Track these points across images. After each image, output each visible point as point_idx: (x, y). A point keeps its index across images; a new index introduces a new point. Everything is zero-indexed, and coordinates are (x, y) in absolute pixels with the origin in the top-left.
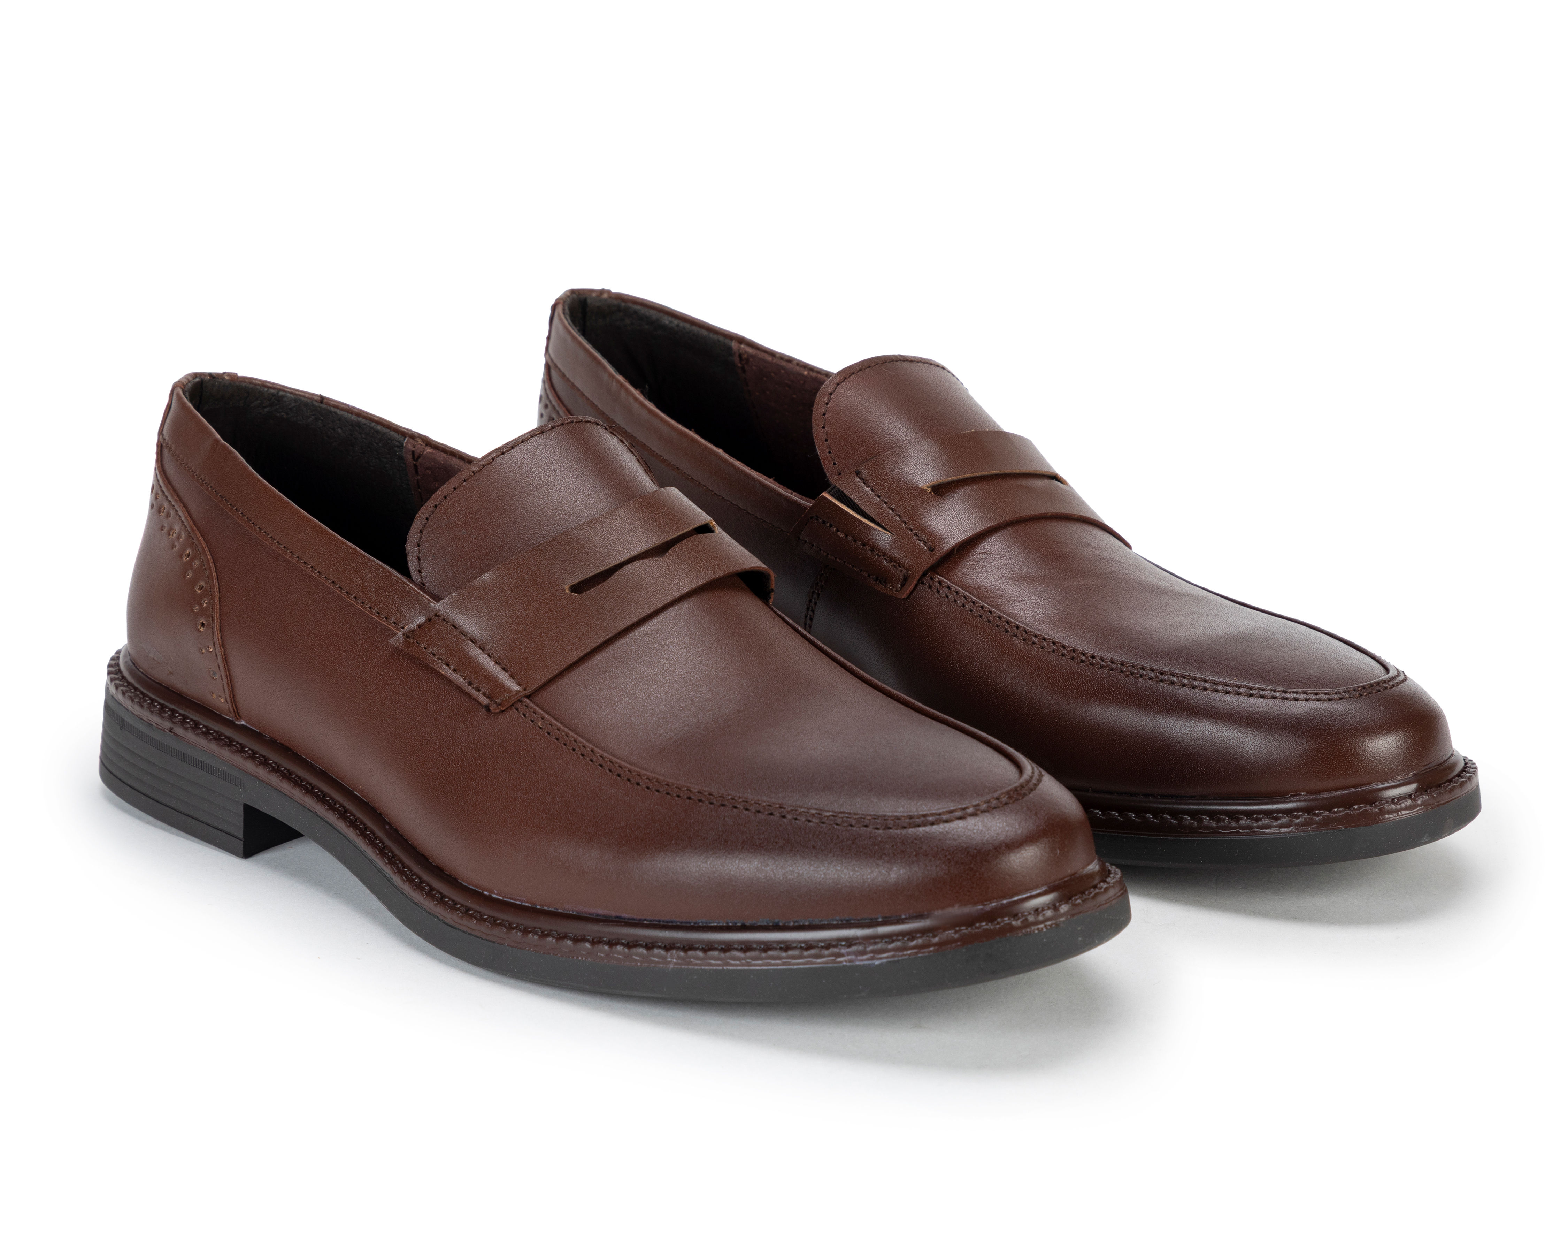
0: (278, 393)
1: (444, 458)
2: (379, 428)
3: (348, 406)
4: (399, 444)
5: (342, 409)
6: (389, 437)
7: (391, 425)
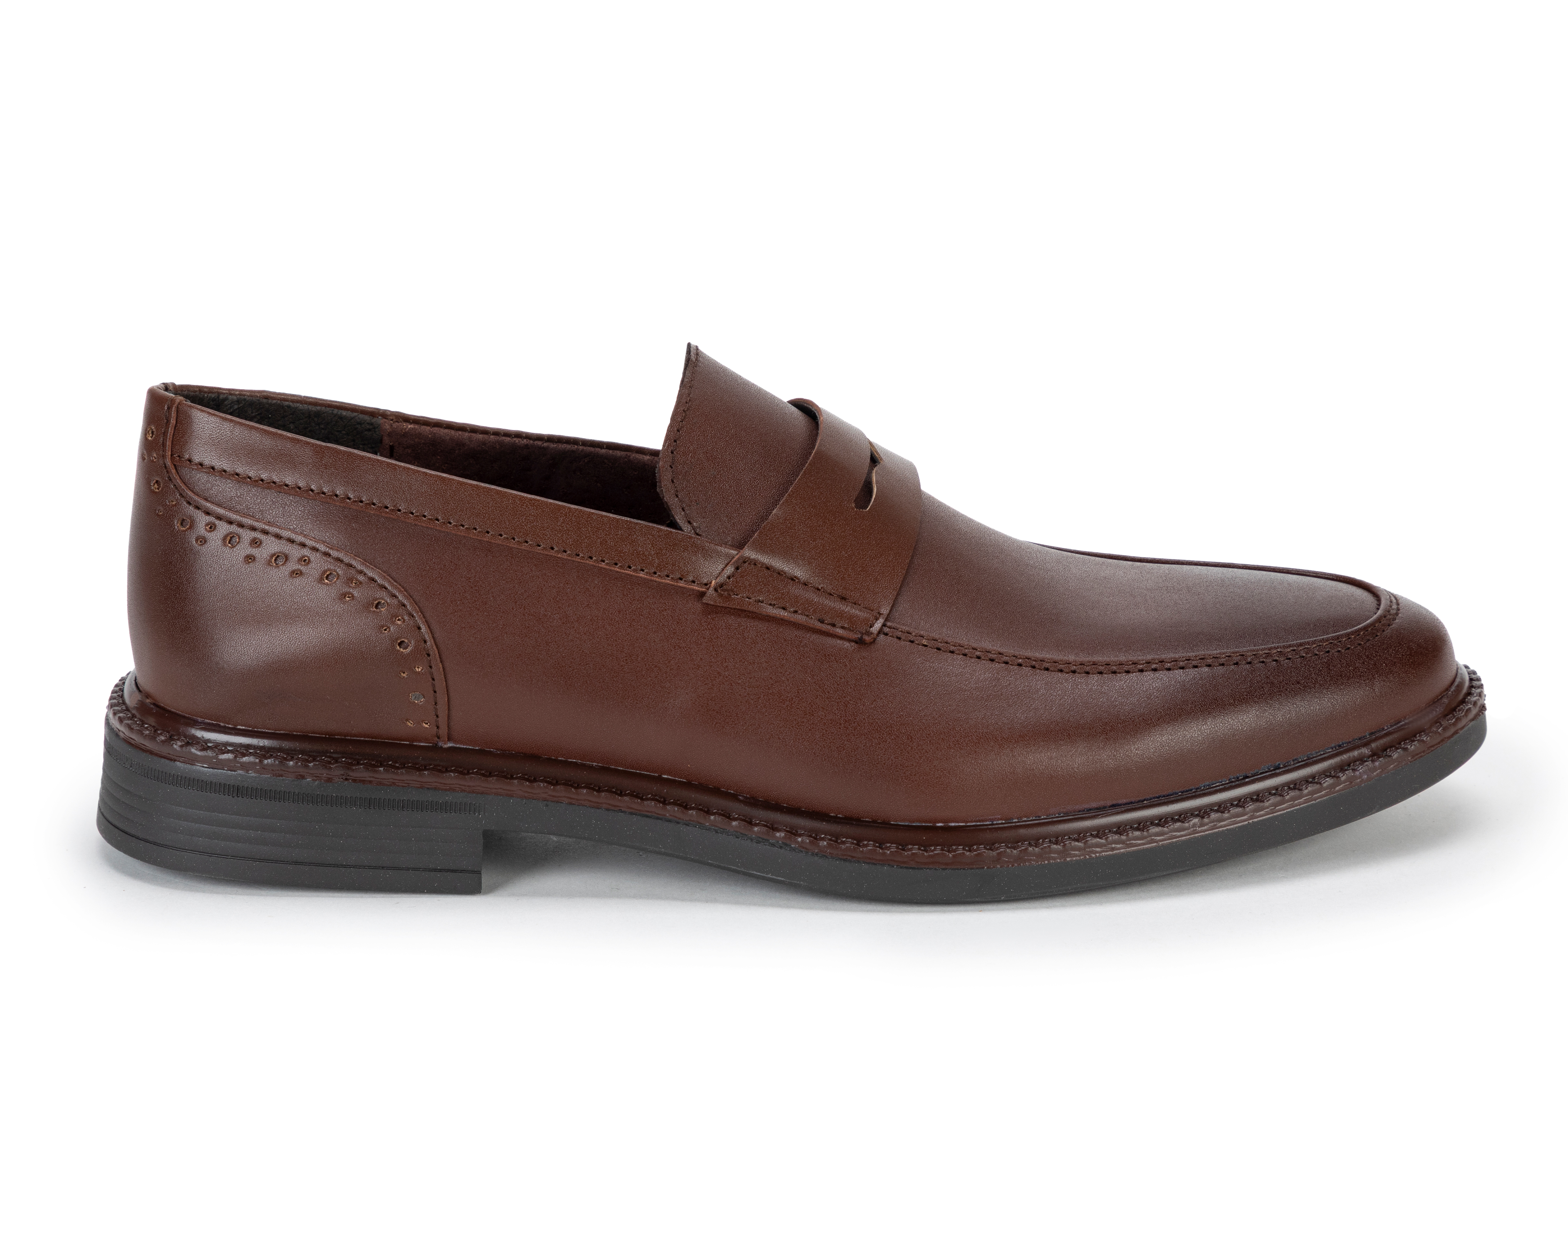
0: (218, 397)
1: (430, 431)
2: (344, 413)
3: (300, 396)
4: (371, 427)
5: (293, 401)
6: (358, 420)
7: (357, 408)
